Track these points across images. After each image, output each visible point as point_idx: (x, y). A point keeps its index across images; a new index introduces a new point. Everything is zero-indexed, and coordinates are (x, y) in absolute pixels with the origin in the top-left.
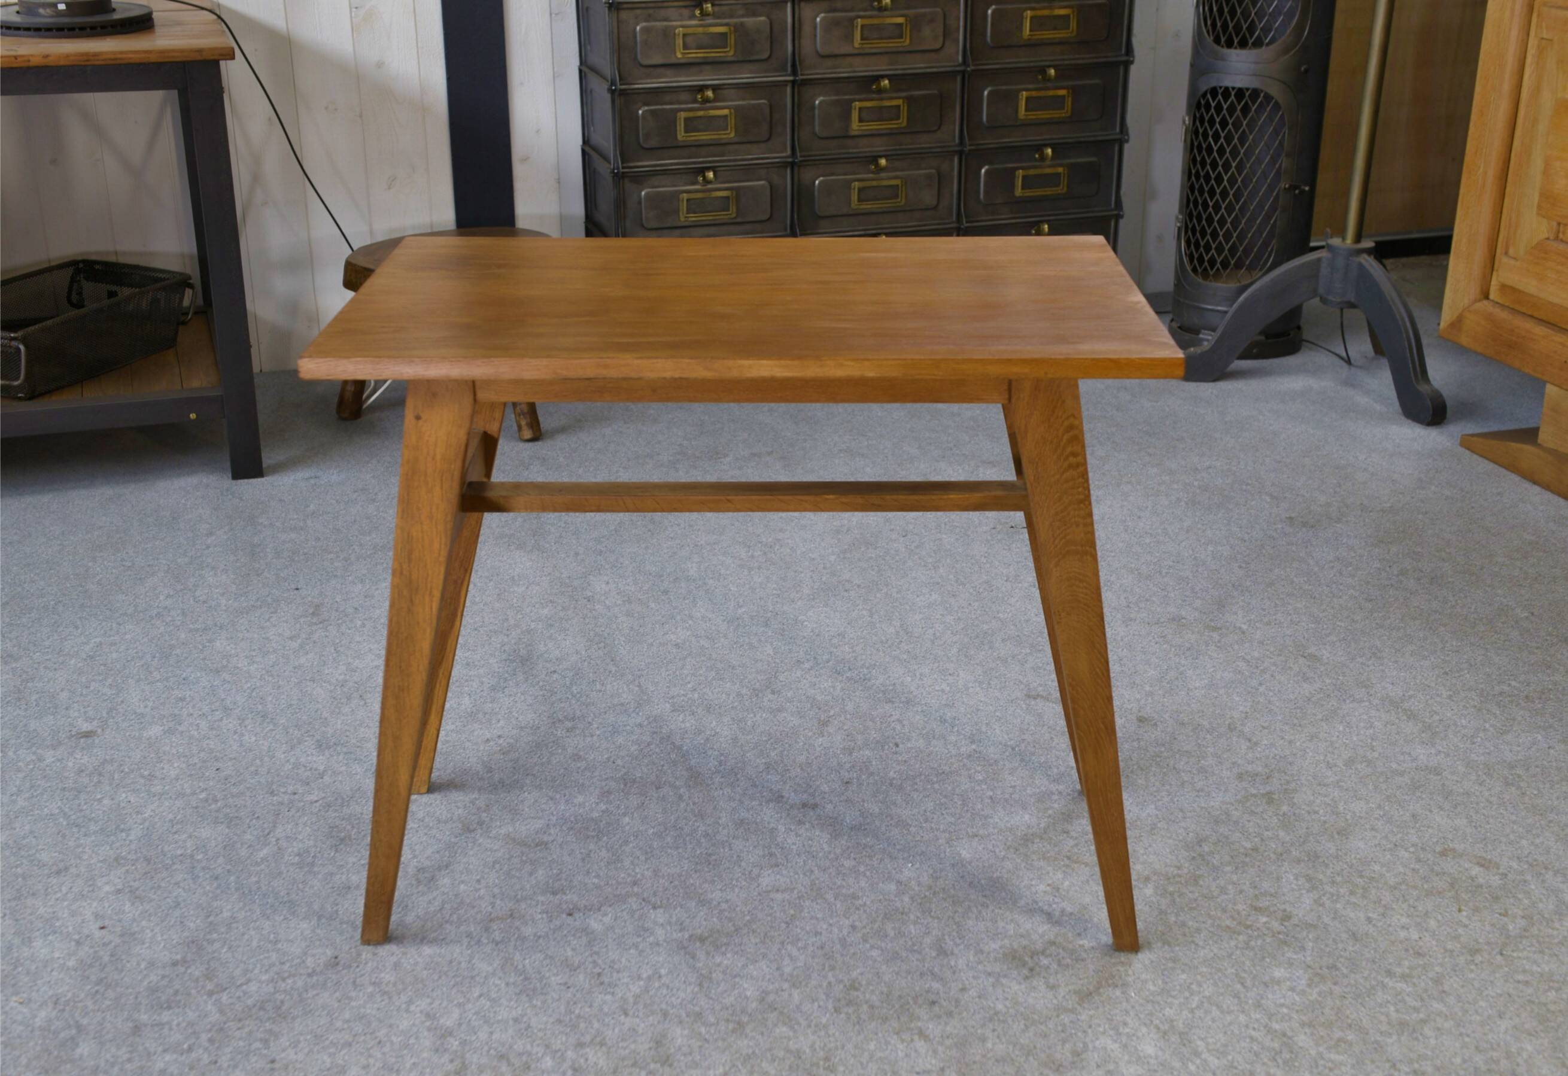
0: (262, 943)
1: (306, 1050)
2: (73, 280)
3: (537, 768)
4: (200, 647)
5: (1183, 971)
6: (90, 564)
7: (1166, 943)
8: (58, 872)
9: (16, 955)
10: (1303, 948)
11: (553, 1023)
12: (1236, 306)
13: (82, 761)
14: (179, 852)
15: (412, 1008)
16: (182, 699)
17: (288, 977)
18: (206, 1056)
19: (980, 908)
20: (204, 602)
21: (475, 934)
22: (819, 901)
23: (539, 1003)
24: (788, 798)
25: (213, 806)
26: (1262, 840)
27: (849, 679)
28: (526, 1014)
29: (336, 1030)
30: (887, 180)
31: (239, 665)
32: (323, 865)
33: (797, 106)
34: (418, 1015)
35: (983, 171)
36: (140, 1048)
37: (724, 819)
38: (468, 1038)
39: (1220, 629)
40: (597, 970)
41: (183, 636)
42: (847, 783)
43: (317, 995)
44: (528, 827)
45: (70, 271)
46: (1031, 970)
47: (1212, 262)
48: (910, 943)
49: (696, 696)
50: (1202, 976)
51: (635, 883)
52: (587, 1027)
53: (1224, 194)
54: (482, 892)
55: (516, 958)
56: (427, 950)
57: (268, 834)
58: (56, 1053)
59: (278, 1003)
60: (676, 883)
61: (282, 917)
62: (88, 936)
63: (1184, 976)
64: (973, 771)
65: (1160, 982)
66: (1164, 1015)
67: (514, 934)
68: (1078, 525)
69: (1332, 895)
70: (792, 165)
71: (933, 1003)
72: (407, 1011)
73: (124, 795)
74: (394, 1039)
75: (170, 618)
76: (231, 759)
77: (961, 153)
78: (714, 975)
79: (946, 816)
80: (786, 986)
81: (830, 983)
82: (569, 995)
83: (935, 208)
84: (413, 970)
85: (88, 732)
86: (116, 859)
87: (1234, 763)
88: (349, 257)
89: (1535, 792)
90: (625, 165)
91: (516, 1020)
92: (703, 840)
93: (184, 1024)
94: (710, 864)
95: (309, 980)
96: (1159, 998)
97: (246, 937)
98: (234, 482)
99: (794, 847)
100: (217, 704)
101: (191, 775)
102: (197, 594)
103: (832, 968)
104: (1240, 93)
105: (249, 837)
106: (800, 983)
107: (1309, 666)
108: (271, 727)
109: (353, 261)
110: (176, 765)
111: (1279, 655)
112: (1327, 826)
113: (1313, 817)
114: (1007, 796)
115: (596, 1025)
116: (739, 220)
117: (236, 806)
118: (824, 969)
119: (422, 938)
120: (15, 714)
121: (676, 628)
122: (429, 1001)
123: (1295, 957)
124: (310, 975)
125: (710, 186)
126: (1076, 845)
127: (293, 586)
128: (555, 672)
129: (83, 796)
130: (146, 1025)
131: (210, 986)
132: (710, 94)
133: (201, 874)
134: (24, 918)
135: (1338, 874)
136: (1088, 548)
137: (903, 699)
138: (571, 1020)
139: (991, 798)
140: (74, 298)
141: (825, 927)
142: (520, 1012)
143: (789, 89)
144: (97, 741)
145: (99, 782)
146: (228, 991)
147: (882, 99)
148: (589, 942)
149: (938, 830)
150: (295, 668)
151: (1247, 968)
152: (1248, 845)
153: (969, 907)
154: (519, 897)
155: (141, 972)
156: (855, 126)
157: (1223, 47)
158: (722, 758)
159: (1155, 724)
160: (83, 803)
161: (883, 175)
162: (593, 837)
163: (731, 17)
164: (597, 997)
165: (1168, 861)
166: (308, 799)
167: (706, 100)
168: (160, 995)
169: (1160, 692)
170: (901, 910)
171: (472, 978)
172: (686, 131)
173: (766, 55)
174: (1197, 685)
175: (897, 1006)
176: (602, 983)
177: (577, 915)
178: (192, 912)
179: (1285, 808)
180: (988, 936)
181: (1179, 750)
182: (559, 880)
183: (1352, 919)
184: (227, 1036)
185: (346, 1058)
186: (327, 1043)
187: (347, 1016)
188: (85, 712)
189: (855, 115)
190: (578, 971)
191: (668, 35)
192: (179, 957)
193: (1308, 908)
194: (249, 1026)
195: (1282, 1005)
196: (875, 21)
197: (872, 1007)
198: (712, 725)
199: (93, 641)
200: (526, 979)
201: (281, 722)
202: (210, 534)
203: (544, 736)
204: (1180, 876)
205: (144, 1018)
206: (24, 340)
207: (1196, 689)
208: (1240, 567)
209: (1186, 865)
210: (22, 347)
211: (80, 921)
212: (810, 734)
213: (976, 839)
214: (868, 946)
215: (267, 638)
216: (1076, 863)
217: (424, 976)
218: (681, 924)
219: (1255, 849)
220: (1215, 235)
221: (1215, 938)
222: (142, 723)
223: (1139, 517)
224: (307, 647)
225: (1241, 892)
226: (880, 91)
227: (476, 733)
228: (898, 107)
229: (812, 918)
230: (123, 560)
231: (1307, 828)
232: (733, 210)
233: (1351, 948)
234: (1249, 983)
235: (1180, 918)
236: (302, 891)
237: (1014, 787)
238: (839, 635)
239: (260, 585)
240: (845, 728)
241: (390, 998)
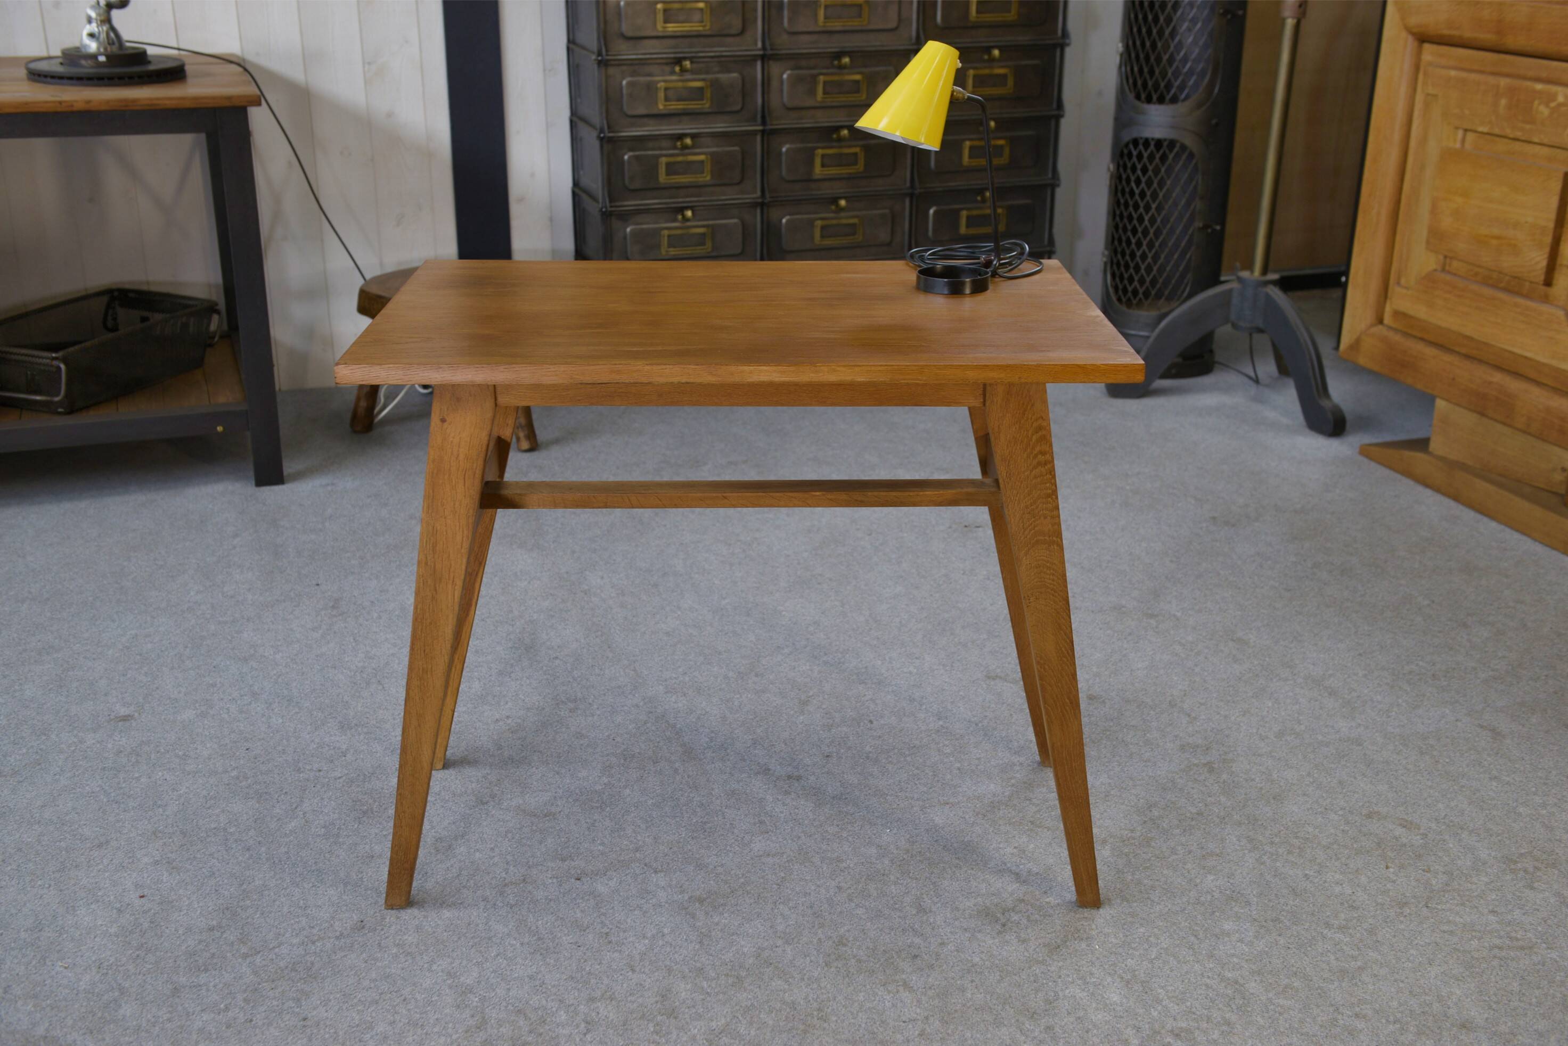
0: (292, 909)
1: (336, 1008)
2: (109, 306)
3: (543, 745)
4: (229, 638)
5: (1141, 925)
6: (125, 563)
7: (1124, 899)
8: (100, 846)
9: (61, 923)
10: (1248, 903)
11: (566, 979)
12: (1157, 331)
13: (121, 743)
14: (213, 826)
15: (434, 967)
16: (214, 685)
17: (318, 940)
18: (242, 1015)
19: (954, 869)
20: (232, 597)
21: (490, 898)
22: (807, 864)
23: (552, 961)
24: (775, 771)
25: (244, 783)
26: (1206, 805)
27: (826, 663)
28: (540, 972)
29: (363, 989)
30: (847, 219)
31: (266, 654)
32: (348, 836)
33: (766, 153)
34: (440, 974)
35: (932, 211)
36: (180, 1008)
37: (717, 790)
38: (487, 994)
39: (1157, 616)
40: (605, 930)
41: (213, 627)
42: (827, 756)
43: (345, 956)
44: (537, 799)
45: (105, 299)
46: (1004, 925)
47: (1135, 293)
48: (892, 902)
49: (687, 679)
50: (1159, 930)
51: (637, 850)
52: (597, 983)
53: (1145, 233)
54: (496, 859)
55: (529, 920)
56: (447, 914)
57: (296, 808)
58: (100, 1015)
59: (309, 964)
60: (675, 849)
61: (311, 885)
62: (128, 905)
63: (1142, 930)
64: (941, 745)
65: (1121, 935)
66: (1126, 966)
67: (527, 898)
68: (1045, 518)
69: (1272, 855)
70: (762, 205)
71: (916, 957)
72: (430, 970)
73: (160, 774)
74: (418, 996)
75: (200, 612)
76: (260, 740)
77: (911, 196)
78: (713, 934)
79: (919, 786)
80: (779, 942)
81: (820, 939)
82: (580, 953)
83: (889, 244)
84: (434, 932)
85: (125, 716)
86: (154, 833)
87: (1176, 736)
88: (363, 286)
89: (1447, 760)
90: (613, 204)
91: (531, 977)
92: (698, 810)
93: (221, 985)
94: (705, 831)
95: (337, 943)
96: (1120, 950)
97: (277, 903)
98: (257, 489)
99: (782, 815)
100: (246, 689)
101: (222, 755)
102: (225, 589)
103: (822, 926)
104: (1159, 143)
105: (278, 811)
106: (793, 939)
107: (1238, 649)
108: (297, 710)
109: (367, 289)
110: (208, 745)
111: (1211, 639)
112: (1263, 792)
113: (1250, 784)
114: (974, 768)
115: (606, 981)
116: (714, 254)
117: (265, 782)
118: (813, 927)
119: (441, 902)
120: (58, 699)
121: (666, 618)
122: (449, 960)
123: (1242, 911)
124: (337, 938)
125: (689, 224)
126: (1039, 811)
127: (314, 582)
128: (557, 658)
129: (122, 775)
130: (184, 987)
131: (244, 950)
132: (688, 141)
133: (234, 846)
134: (68, 889)
135: (1276, 836)
136: (1054, 538)
137: (875, 680)
138: (582, 977)
139: (959, 769)
140: (110, 323)
141: (813, 888)
142: (535, 970)
143: (759, 138)
144: (134, 724)
145: (137, 762)
146: (261, 953)
147: (840, 147)
148: (597, 904)
149: (912, 798)
150: (317, 656)
151: (1199, 922)
152: (1194, 810)
153: (944, 868)
154: (531, 863)
155: (179, 937)
156: (818, 171)
157: (1143, 102)
158: (713, 735)
159: (1104, 702)
160: (122, 781)
161: (842, 214)
162: (597, 808)
163: (707, 73)
164: (606, 955)
165: (1122, 824)
166: (332, 775)
167: (685, 147)
168: (197, 958)
169: (1106, 673)
170: (882, 872)
171: (490, 939)
172: (668, 174)
173: (738, 107)
174: (1140, 666)
175: (882, 960)
176: (610, 942)
177: (584, 879)
178: (226, 881)
179: (1224, 776)
180: (963, 895)
181: (1126, 725)
182: (568, 847)
183: (1291, 876)
184: (262, 996)
185: (374, 1015)
186: (355, 1001)
187: (374, 975)
188: (123, 698)
189: (818, 161)
190: (588, 931)
191: (650, 88)
192: (215, 923)
193: (1251, 867)
194: (281, 986)
195: (1233, 955)
196: (836, 78)
197: (859, 961)
198: (702, 706)
199: (128, 633)
200: (539, 939)
201: (306, 705)
202: (236, 536)
203: (549, 716)
204: (1134, 839)
205: (183, 980)
206: (65, 360)
207: (1138, 669)
208: (1171, 561)
209: (1139, 829)
210: (63, 366)
211: (121, 891)
212: (792, 712)
213: (948, 806)
214: (853, 905)
215: (292, 630)
216: (1039, 827)
217: (445, 938)
218: (681, 887)
219: (1200, 814)
220: (1137, 268)
221: (1169, 895)
222: (176, 707)
223: (1079, 518)
224: (329, 637)
225: (1190, 852)
226: (840, 139)
227: (486, 714)
228: (856, 154)
229: (801, 879)
230: (155, 559)
231: (1246, 794)
232: (709, 245)
233: (1291, 902)
234: (1201, 936)
235: (1136, 877)
236: (329, 861)
237: (979, 759)
238: (815, 623)
239: (284, 581)
240: (824, 706)
241: (414, 958)
